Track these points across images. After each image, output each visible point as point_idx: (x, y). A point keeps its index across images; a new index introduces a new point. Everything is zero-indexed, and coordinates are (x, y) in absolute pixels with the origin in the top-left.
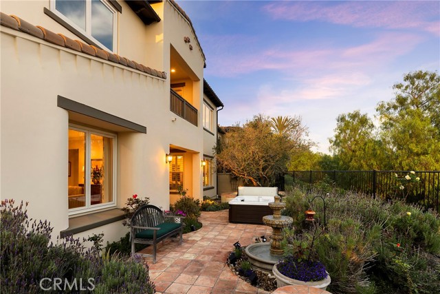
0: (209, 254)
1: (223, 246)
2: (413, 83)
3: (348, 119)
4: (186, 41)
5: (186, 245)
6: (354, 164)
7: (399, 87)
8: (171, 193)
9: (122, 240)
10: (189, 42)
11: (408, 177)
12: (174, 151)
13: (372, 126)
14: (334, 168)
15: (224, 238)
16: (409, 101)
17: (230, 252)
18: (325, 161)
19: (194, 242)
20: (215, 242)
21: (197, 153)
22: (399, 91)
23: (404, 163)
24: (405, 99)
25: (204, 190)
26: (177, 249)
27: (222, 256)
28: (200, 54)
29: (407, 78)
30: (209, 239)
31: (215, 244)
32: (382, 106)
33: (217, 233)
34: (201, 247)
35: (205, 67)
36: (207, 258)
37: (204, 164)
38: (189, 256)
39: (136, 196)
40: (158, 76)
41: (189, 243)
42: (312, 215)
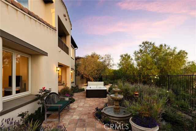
0: (85, 114)
1: (89, 109)
2: (145, 45)
3: (124, 56)
4: (64, 16)
5: (72, 111)
6: (128, 72)
7: (140, 46)
8: (59, 85)
9: (36, 112)
10: (66, 17)
11: (156, 77)
12: (60, 66)
13: (132, 59)
14: (118, 74)
15: (88, 105)
16: (143, 51)
17: (94, 113)
18: (115, 71)
19: (74, 109)
20: (84, 108)
21: (68, 67)
22: (140, 48)
23: (145, 72)
24: (142, 50)
25: (72, 83)
26: (68, 114)
27: (91, 115)
28: (70, 23)
29: (143, 43)
30: (81, 107)
31: (85, 109)
32: (135, 52)
33: (84, 103)
34: (79, 111)
35: (71, 30)
36: (85, 117)
37: (72, 72)
38: (76, 117)
39: (45, 88)
40: (53, 29)
41: (73, 110)
42: (137, 94)
